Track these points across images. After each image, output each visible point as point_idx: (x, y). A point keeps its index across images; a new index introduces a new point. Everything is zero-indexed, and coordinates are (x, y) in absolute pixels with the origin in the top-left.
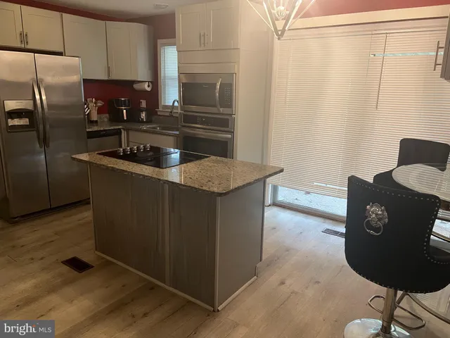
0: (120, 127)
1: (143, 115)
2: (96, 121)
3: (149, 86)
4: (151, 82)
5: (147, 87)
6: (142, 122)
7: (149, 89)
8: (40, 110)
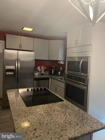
0: (49, 77)
1: (59, 73)
2: (43, 74)
3: (63, 62)
4: (64, 61)
5: (62, 63)
6: (59, 75)
7: (63, 63)
8: (17, 69)
